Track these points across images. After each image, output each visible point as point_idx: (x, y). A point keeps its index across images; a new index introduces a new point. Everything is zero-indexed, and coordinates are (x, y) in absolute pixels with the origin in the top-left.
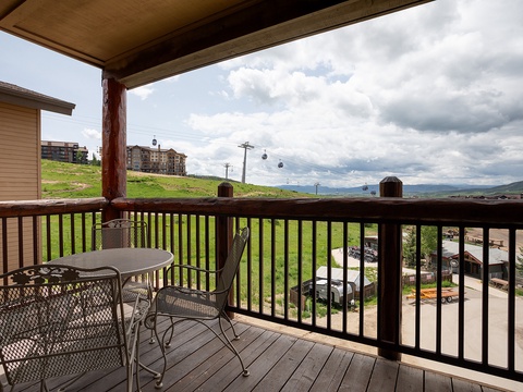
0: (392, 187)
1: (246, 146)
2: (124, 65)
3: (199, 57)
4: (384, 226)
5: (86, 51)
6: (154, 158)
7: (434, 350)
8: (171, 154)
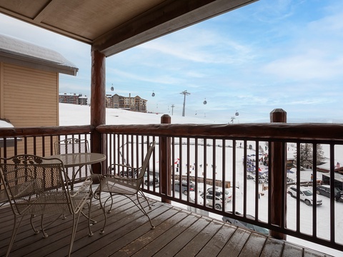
0: (279, 115)
1: (185, 93)
2: (103, 42)
3: (149, 34)
4: (273, 143)
5: (82, 35)
6: (126, 102)
7: (311, 234)
8: (137, 99)
